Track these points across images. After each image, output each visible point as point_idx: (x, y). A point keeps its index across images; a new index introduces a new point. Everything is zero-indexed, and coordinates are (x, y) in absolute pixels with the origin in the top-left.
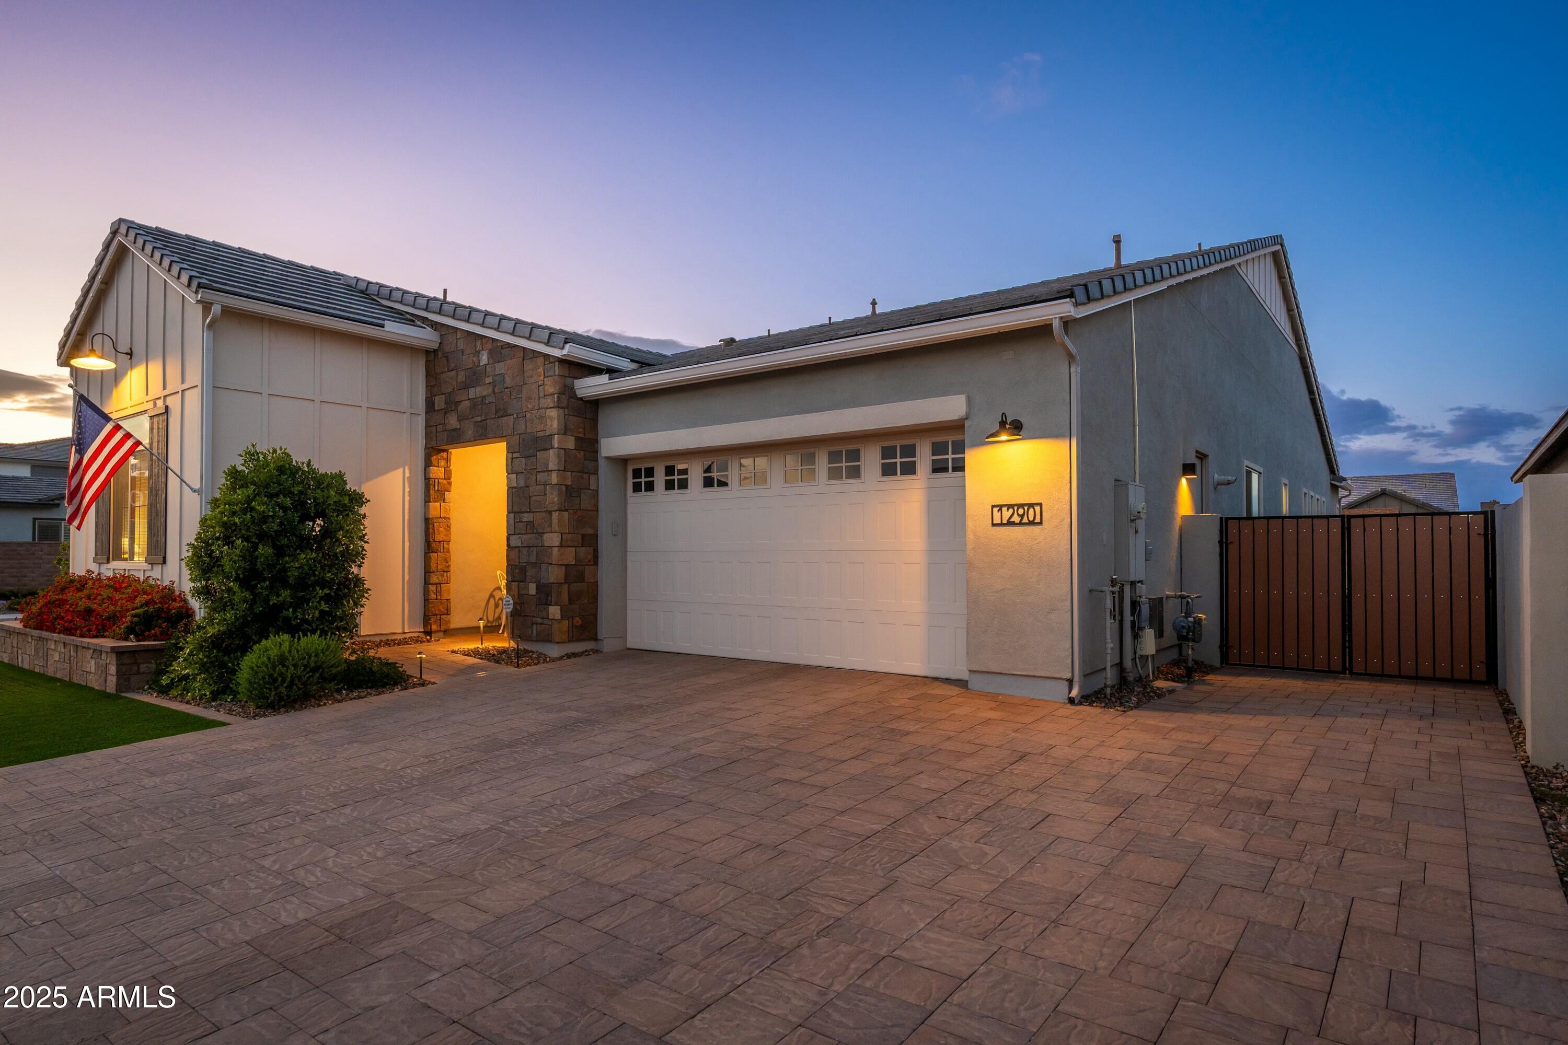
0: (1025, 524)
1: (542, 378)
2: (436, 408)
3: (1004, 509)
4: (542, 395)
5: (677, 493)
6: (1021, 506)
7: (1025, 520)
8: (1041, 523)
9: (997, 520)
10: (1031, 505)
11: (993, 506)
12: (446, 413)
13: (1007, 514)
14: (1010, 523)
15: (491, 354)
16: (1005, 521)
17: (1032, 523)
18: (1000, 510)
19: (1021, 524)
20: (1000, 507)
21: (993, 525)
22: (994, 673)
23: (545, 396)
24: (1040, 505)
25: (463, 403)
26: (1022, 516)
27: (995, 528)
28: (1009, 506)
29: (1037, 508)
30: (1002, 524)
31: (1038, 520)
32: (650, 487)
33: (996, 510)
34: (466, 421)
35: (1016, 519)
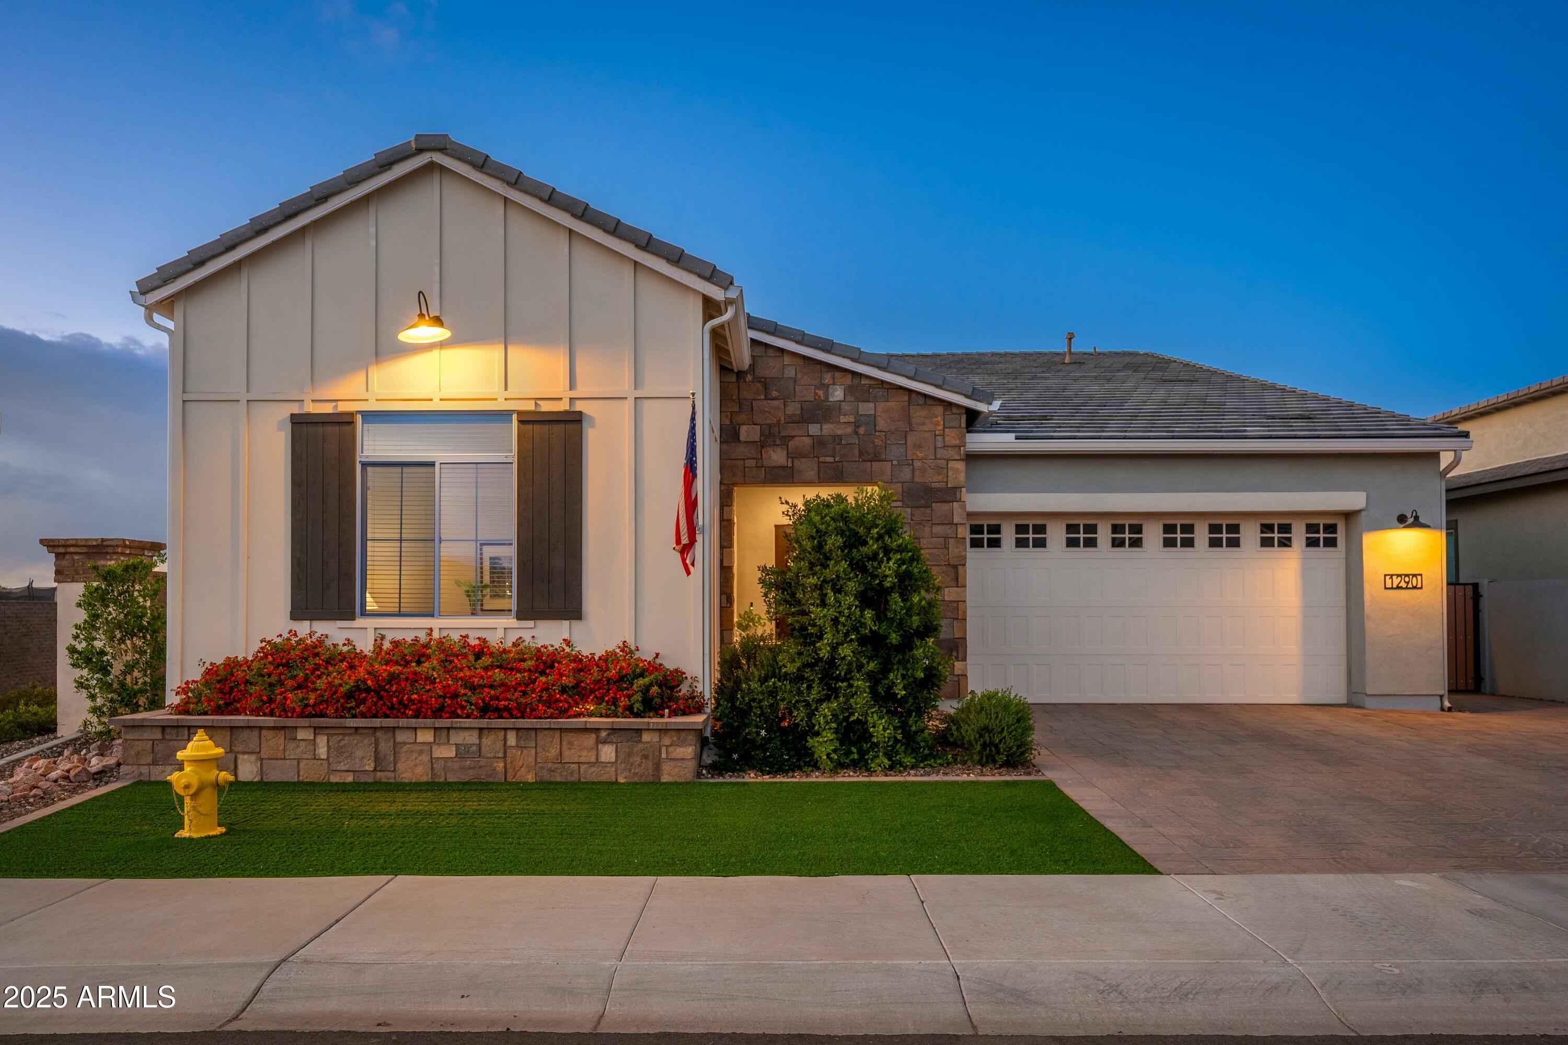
0: (1410, 588)
1: (941, 428)
2: (742, 438)
3: (1394, 577)
4: (939, 444)
5: (1031, 553)
6: (1407, 575)
7: (1410, 586)
8: (1421, 588)
9: (1389, 585)
10: (1415, 575)
11: (1385, 575)
12: (762, 447)
13: (1396, 581)
14: (1398, 588)
15: (850, 390)
16: (1395, 586)
17: (1415, 588)
18: (1391, 578)
19: (1407, 588)
20: (1392, 576)
21: (1386, 588)
22: (1388, 695)
23: (945, 446)
24: (1421, 575)
25: (796, 439)
26: (1408, 583)
27: (1387, 591)
28: (1398, 576)
29: (1419, 578)
30: (1392, 588)
31: (1419, 585)
32: (995, 543)
33: (1388, 578)
34: (803, 460)
35: (1403, 584)
